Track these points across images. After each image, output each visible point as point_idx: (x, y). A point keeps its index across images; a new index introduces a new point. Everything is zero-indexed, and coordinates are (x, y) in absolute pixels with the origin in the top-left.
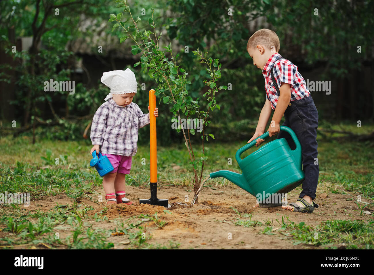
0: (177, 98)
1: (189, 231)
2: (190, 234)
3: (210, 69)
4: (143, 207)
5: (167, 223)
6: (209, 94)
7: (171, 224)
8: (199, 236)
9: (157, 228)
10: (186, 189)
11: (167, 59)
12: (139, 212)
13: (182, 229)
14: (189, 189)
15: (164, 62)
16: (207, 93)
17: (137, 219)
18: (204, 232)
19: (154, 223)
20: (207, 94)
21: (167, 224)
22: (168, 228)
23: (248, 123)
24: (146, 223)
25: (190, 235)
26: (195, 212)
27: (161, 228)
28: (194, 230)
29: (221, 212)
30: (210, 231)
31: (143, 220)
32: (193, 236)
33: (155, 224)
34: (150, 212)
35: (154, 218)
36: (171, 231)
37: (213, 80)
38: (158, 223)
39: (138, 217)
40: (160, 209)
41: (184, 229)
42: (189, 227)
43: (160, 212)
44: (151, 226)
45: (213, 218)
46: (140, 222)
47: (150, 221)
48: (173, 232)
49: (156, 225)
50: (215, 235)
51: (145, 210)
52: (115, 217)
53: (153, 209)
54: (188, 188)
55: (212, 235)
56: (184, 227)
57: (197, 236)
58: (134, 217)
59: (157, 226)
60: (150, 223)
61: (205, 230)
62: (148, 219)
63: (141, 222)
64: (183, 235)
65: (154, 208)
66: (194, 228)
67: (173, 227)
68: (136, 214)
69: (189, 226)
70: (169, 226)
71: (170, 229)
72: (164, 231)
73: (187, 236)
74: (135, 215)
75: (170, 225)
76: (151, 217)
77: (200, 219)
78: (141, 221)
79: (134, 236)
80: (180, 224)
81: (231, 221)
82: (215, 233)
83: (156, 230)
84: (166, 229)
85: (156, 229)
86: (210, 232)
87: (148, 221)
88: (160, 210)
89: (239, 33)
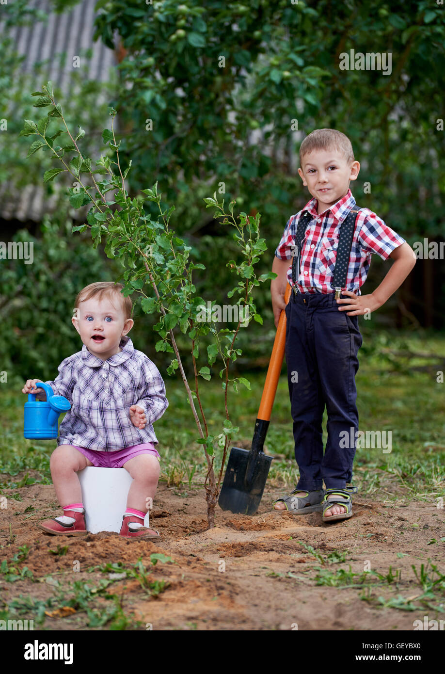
0: (172, 300)
1: (221, 605)
2: (226, 613)
3: (241, 237)
4: (107, 544)
5: (168, 584)
6: (240, 292)
7: (178, 587)
8: (248, 619)
9: (146, 597)
10: (177, 491)
11: (149, 216)
12: (101, 557)
13: (205, 600)
14: (182, 491)
15: (142, 223)
16: (236, 289)
17: (98, 575)
18: (256, 605)
19: (137, 583)
20: (237, 291)
21: (168, 587)
22: (173, 597)
23: (250, 341)
24: (120, 584)
25: (226, 616)
26: (214, 550)
27: (156, 598)
28: (233, 602)
29: (272, 550)
30: (268, 603)
31: (113, 576)
32: (233, 618)
33: (140, 587)
34: (125, 556)
35: (137, 570)
36: (180, 604)
37: (248, 260)
38: (149, 585)
39: (100, 570)
40: (145, 548)
41: (209, 598)
42: (219, 594)
43: (145, 555)
44: (132, 591)
45: (262, 566)
46: (106, 583)
47: (128, 578)
48: (185, 606)
49: (144, 588)
50: (282, 613)
51: (113, 551)
52: (47, 569)
53: (129, 549)
54: (180, 489)
55: (277, 615)
56: (209, 595)
57: (244, 618)
58: (91, 569)
59: (146, 593)
60: (130, 584)
61: (257, 602)
62: (124, 575)
63: (108, 582)
64: (211, 616)
65: (131, 545)
66: (231, 597)
67: (184, 594)
68: (92, 561)
69: (221, 591)
70: (172, 592)
71: (176, 598)
72: (163, 603)
73: (219, 618)
74: (93, 565)
75: (175, 589)
76: (129, 570)
77: (234, 571)
78: (108, 579)
79: (100, 620)
80: (199, 587)
81: (302, 573)
82: (281, 609)
83: (144, 603)
84: (169, 600)
85: (144, 600)
86: (269, 607)
87: (123, 579)
88: (146, 552)
89: (253, 164)
